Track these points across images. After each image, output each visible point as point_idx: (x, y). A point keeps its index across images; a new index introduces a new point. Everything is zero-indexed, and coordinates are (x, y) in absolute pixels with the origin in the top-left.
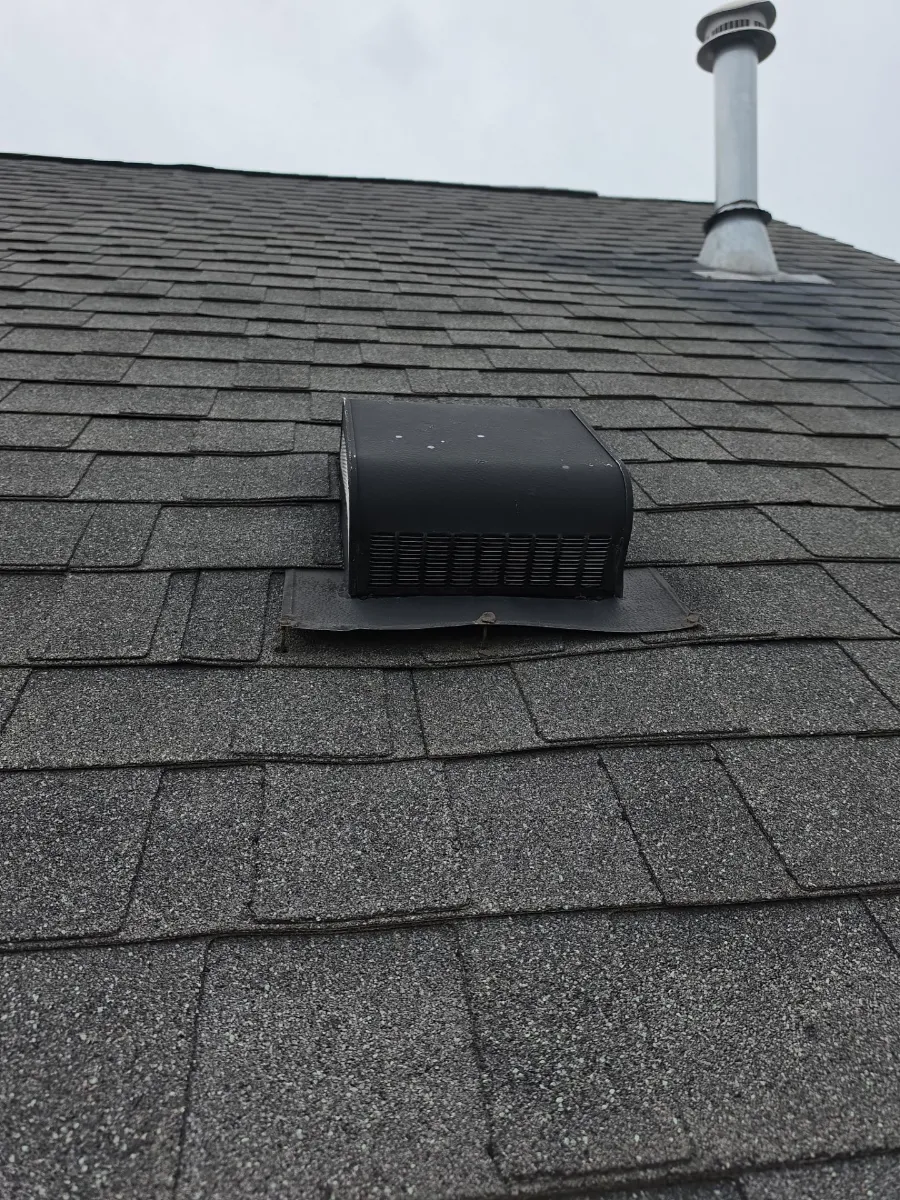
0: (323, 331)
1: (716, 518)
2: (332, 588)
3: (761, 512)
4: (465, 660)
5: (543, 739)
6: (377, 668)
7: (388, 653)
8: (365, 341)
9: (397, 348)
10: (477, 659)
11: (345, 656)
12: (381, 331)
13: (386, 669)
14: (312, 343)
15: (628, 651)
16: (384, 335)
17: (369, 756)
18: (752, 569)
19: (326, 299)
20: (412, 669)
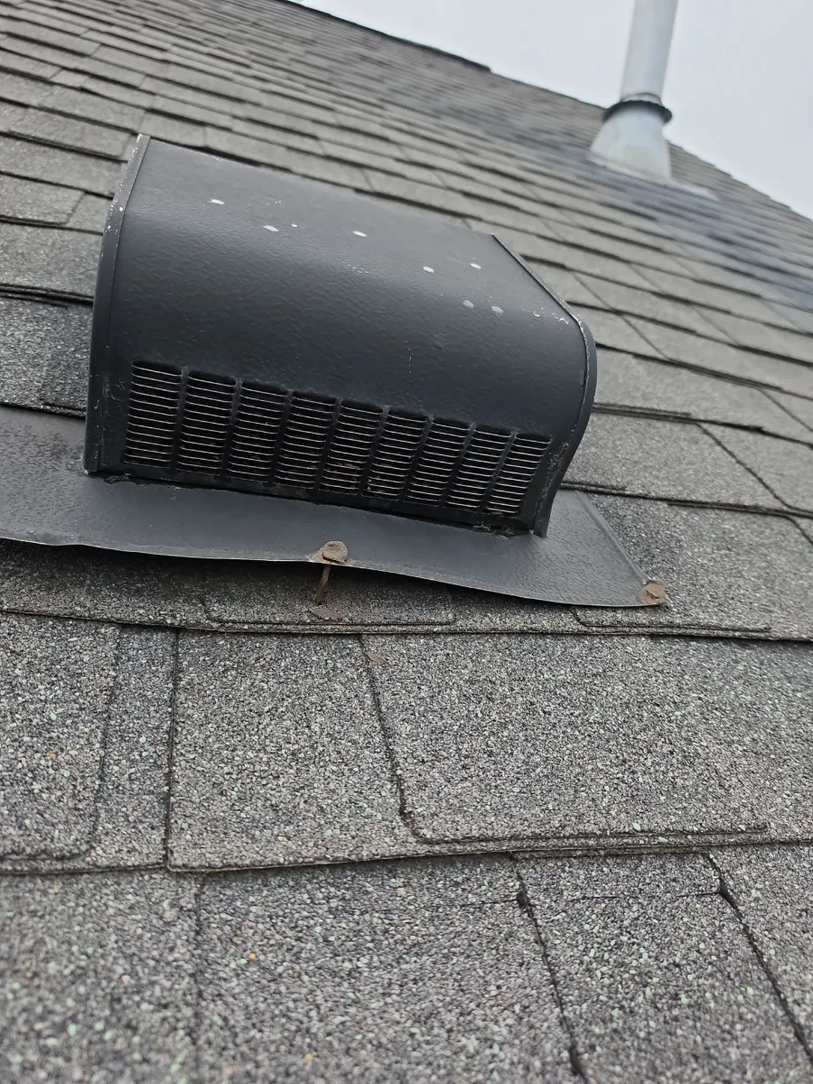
0: (159, 104)
1: (653, 431)
2: (57, 453)
3: (706, 432)
4: (280, 623)
5: (415, 834)
6: (110, 622)
7: (139, 592)
8: (213, 126)
9: (254, 142)
10: (304, 623)
11: (49, 589)
12: (238, 122)
13: (124, 626)
14: (141, 112)
15: (556, 635)
16: (239, 126)
17: (33, 857)
18: (712, 514)
19: (173, 73)
20: (178, 631)
